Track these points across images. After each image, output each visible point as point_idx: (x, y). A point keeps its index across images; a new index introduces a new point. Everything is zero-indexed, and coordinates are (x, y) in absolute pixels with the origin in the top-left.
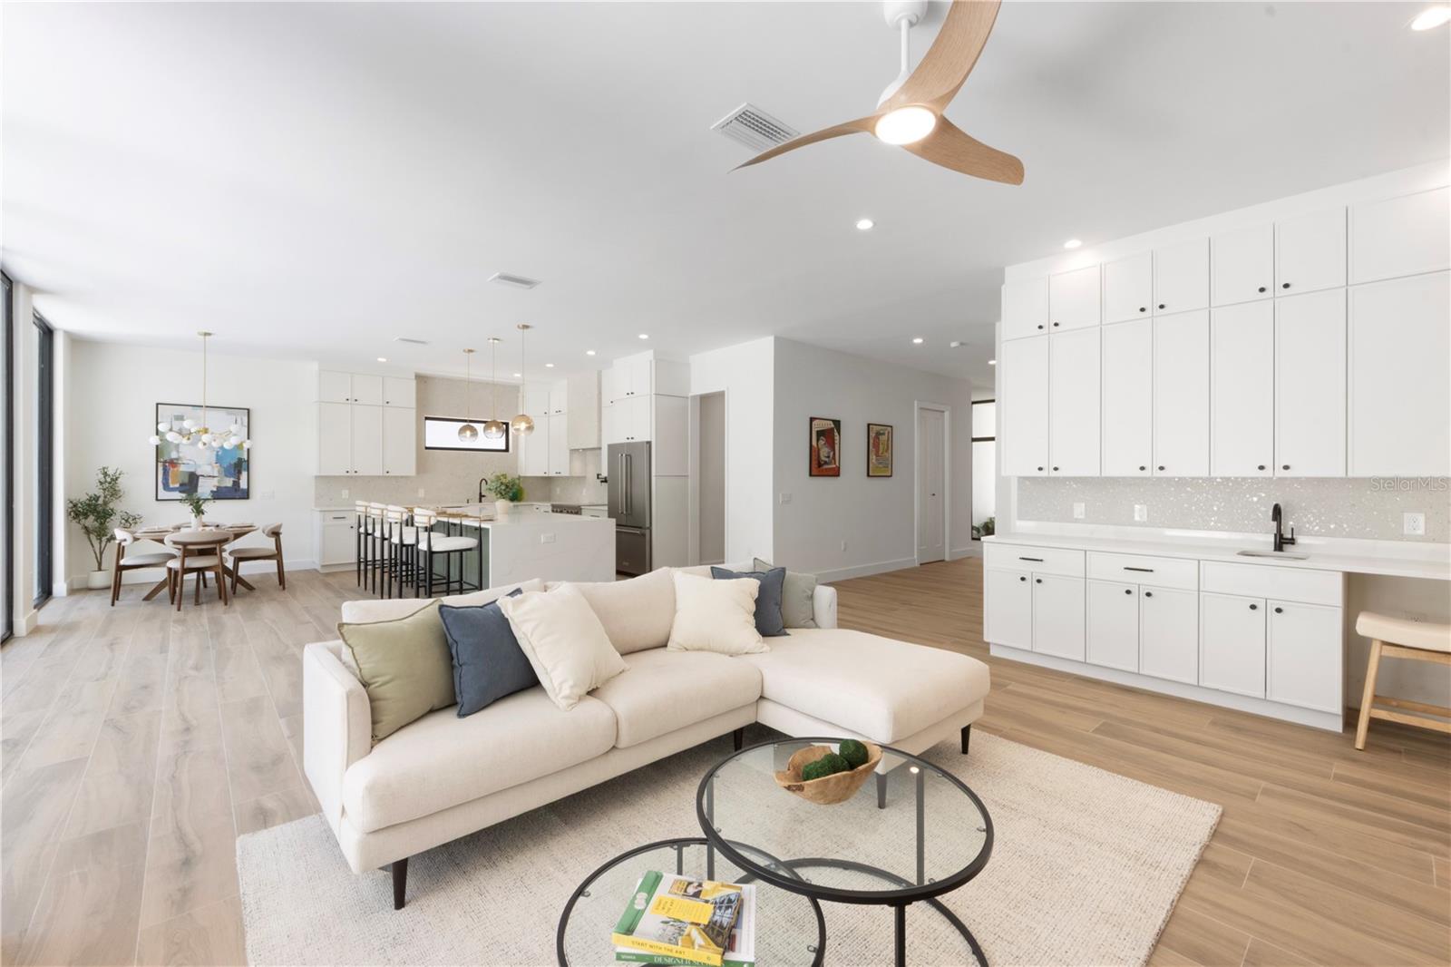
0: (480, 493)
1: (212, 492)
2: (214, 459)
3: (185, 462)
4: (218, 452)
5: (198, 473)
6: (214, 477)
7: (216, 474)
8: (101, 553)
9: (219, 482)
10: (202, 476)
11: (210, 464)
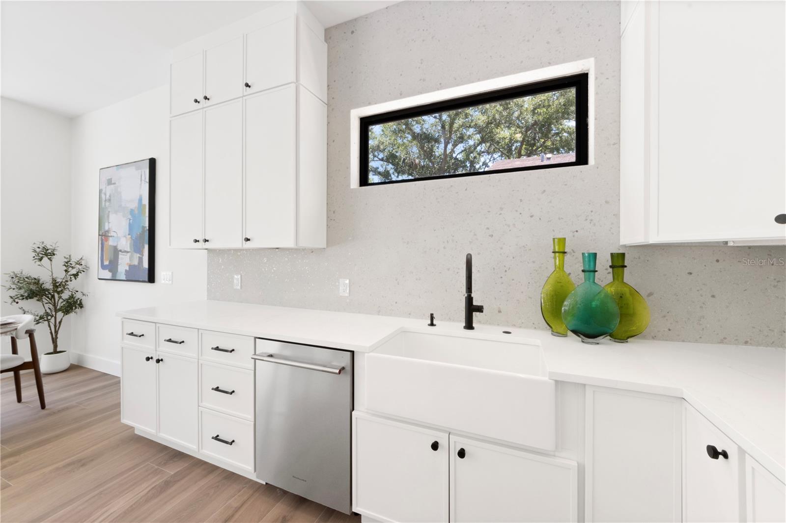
0: (469, 300)
1: (126, 270)
2: (127, 232)
3: (112, 235)
4: (130, 220)
5: (119, 248)
6: (128, 252)
7: (129, 250)
8: (56, 336)
9: (131, 258)
10: (121, 251)
11: (125, 236)
